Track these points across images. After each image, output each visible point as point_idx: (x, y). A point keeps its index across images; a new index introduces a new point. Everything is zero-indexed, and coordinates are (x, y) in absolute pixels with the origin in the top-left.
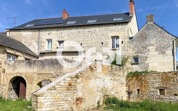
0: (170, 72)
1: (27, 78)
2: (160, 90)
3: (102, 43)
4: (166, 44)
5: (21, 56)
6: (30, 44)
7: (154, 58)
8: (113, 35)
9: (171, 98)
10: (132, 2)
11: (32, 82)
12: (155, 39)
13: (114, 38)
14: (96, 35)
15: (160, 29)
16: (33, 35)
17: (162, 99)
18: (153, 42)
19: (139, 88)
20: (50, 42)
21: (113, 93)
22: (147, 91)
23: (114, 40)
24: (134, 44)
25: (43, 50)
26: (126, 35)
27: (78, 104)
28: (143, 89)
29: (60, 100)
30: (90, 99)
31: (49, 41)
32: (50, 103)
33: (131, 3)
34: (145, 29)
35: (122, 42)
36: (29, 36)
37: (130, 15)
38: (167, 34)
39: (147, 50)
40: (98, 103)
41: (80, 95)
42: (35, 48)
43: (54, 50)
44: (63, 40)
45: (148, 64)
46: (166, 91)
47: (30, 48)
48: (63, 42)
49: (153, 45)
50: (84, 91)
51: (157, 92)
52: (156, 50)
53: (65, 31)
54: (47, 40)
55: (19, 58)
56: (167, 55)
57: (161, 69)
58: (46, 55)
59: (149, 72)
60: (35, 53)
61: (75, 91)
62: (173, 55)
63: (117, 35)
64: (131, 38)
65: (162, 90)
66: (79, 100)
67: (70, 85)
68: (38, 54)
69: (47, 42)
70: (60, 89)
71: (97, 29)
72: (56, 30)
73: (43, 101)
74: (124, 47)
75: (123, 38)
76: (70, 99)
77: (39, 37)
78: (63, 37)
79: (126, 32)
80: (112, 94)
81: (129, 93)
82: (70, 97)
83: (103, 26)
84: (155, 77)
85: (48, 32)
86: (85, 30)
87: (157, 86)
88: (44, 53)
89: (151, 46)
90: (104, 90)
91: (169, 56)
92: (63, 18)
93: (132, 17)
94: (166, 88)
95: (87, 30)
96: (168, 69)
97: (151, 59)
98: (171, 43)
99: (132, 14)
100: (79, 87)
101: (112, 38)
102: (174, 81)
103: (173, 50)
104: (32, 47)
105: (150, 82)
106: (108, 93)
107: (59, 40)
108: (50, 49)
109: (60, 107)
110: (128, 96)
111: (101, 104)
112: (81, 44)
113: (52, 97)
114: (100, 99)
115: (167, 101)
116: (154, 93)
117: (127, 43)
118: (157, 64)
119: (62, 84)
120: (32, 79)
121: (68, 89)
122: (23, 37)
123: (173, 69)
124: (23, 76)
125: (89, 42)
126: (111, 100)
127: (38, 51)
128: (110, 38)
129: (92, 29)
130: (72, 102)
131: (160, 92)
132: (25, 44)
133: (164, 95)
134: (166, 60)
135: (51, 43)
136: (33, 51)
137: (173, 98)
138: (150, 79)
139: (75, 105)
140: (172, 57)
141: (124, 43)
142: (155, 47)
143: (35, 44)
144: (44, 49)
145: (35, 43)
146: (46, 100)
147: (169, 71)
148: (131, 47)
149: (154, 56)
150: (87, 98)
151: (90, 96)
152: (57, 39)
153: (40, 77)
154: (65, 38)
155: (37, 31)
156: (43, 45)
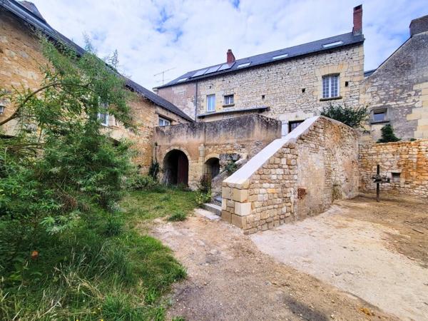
1: (189, 153)
3: (304, 90)
5: (176, 121)
6: (185, 106)
8: (327, 74)
11: (198, 159)
13: (328, 79)
14: (292, 78)
16: (187, 91)
19: (400, 172)
20: (212, 99)
21: (343, 180)
23: (328, 82)
24: (376, 84)
25: (202, 113)
26: (357, 69)
29: (275, 196)
30: (316, 192)
33: (358, 10)
34: (406, 50)
37: (356, 34)
39: (413, 92)
41: (303, 184)
42: (192, 110)
43: (218, 111)
44: (232, 93)
48: (232, 96)
53: (235, 78)
55: (173, 123)
58: (207, 118)
60: (191, 118)
61: (296, 177)
63: (335, 72)
64: (368, 74)
67: (289, 163)
68: (195, 118)
70: (274, 172)
71: (294, 67)
75: (349, 75)
76: (290, 194)
78: (233, 89)
79: (356, 64)
80: (342, 183)
81: (377, 181)
82: (289, 190)
83: (306, 58)
85: (209, 85)
88: (203, 117)
89: (425, 84)
95: (273, 71)
97: (426, 111)
101: (324, 79)
104: (187, 109)
107: (225, 94)
108: (212, 110)
112: (263, 96)
117: (357, 83)
120: (198, 154)
121: (286, 173)
122: (175, 96)
124: (182, 149)
125: (278, 91)
127: (196, 114)
128: (320, 78)
135: (214, 100)
136: (188, 115)
143: (191, 105)
144: (204, 111)
150: (312, 191)
152: (222, 93)
153: (210, 150)
154: (236, 90)
155: (193, 86)
156: (202, 105)
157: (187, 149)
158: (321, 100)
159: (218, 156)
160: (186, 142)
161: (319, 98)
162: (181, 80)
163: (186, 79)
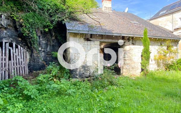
16: (167, 18)
36: (164, 20)
42: (170, 26)
54: (180, 18)
58: (180, 29)
69: (180, 20)
77: (173, 18)
88: (178, 29)
104: (167, 26)
122: (160, 22)
127: (173, 28)
144: (178, 26)
145: (169, 23)
155: (170, 15)
156: (176, 23)
162: (161, 13)
163: (165, 12)
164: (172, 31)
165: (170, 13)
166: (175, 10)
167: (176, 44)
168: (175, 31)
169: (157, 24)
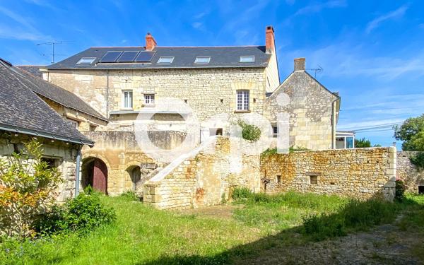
0: (326, 152)
1: (108, 161)
2: (311, 177)
3: (222, 101)
4: (321, 106)
5: (84, 122)
6: (92, 97)
7: (303, 128)
8: (240, 88)
9: (325, 188)
10: (271, 30)
11: (118, 166)
12: (305, 98)
13: (241, 93)
14: (212, 87)
15: (314, 82)
16: (95, 80)
17: (314, 190)
18: (303, 103)
19: (280, 174)
20: (129, 95)
21: (241, 181)
22: (293, 178)
23: (241, 96)
24: (273, 104)
25: (116, 110)
26: (261, 89)
27: (198, 197)
28: (287, 176)
29: (179, 192)
30: (213, 190)
31: (126, 93)
32: (168, 196)
33: (269, 31)
34: (291, 81)
35: (254, 100)
36: (89, 82)
37: (267, 53)
38: (324, 91)
39: (293, 115)
40: (223, 196)
41: (201, 185)
42: (102, 105)
43: (136, 111)
44: (153, 92)
45: (294, 136)
46: (319, 178)
47: (91, 104)
48: (152, 96)
49: (302, 107)
50: (205, 179)
51: (306, 180)
52: (307, 115)
53: (155, 76)
54: (122, 90)
55: (82, 124)
56: (323, 123)
57: (313, 146)
58: (122, 117)
59: (295, 150)
60: (101, 113)
61: (195, 180)
62: (332, 124)
63: (246, 88)
64: (268, 94)
65: (313, 178)
66: (200, 191)
67: (189, 171)
68: (107, 115)
69: (124, 95)
70: (178, 176)
71: (214, 77)
72: (140, 73)
73: (161, 193)
74: (258, 107)
75: (256, 93)
76: (190, 191)
77: (108, 85)
78: (154, 87)
79: (261, 84)
80: (241, 183)
81: (266, 182)
82: (189, 188)
83: (224, 71)
84: (305, 157)
85: (125, 78)
86: (192, 77)
87: (307, 171)
88: (118, 115)
89: (300, 109)
90: (230, 177)
91: (325, 126)
92: (147, 50)
93: (270, 56)
94: (320, 174)
95: (195, 77)
96: (324, 146)
97: (300, 130)
98: (330, 105)
99: (270, 52)
100: (200, 174)
101: (238, 93)
102: (330, 164)
103: (332, 116)
104: (95, 102)
105: (297, 166)
106: (235, 182)
107: (145, 92)
108: (129, 108)
109: (179, 202)
110: (263, 186)
111: (227, 198)
112: (186, 101)
113: (170, 188)
114: (225, 190)
115: (320, 192)
116: (302, 181)
117: (262, 101)
118: (307, 138)
119: (180, 169)
120: (118, 162)
121: (187, 177)
122: (77, 83)
123: (330, 145)
124: (100, 157)
125: (200, 98)
126: (240, 192)
127: (107, 110)
128: (235, 92)
129: (205, 76)
130: (192, 195)
131: (311, 180)
132: (81, 97)
133: (316, 183)
134: (321, 132)
135: (131, 96)
136: (97, 110)
137: (329, 187)
138: (298, 161)
139: (195, 199)
140: (330, 128)
141: (257, 101)
142: (306, 111)
143: (101, 98)
144: (119, 108)
145: (100, 95)
146: (164, 192)
147: (325, 149)
148: (269, 108)
149: (304, 124)
150: (209, 190)
151: (213, 186)
152: (141, 90)
153: (131, 158)
154: (157, 90)
155: (103, 75)
156: (116, 100)
157: (106, 157)
158: (235, 112)
159: (139, 164)
160: (105, 150)
161: (234, 110)
162: (82, 61)
163: (91, 61)
164: (106, 117)
165: (102, 70)
166: (113, 66)
167: (73, 154)
168: (112, 120)
169: (70, 90)
